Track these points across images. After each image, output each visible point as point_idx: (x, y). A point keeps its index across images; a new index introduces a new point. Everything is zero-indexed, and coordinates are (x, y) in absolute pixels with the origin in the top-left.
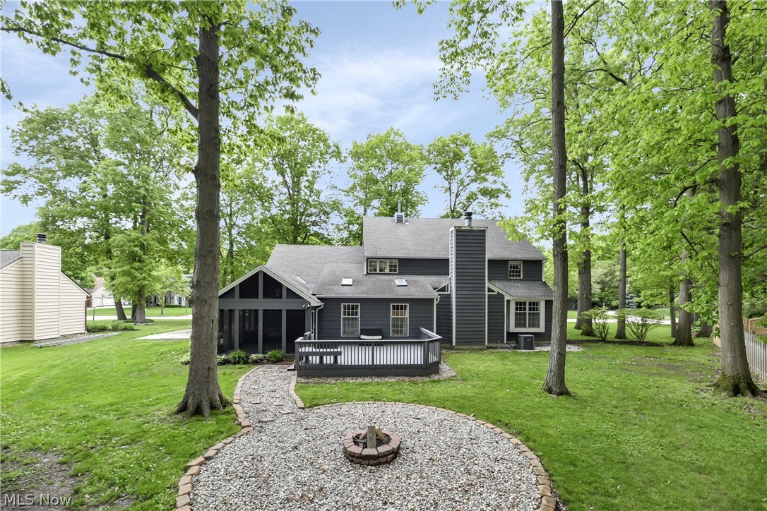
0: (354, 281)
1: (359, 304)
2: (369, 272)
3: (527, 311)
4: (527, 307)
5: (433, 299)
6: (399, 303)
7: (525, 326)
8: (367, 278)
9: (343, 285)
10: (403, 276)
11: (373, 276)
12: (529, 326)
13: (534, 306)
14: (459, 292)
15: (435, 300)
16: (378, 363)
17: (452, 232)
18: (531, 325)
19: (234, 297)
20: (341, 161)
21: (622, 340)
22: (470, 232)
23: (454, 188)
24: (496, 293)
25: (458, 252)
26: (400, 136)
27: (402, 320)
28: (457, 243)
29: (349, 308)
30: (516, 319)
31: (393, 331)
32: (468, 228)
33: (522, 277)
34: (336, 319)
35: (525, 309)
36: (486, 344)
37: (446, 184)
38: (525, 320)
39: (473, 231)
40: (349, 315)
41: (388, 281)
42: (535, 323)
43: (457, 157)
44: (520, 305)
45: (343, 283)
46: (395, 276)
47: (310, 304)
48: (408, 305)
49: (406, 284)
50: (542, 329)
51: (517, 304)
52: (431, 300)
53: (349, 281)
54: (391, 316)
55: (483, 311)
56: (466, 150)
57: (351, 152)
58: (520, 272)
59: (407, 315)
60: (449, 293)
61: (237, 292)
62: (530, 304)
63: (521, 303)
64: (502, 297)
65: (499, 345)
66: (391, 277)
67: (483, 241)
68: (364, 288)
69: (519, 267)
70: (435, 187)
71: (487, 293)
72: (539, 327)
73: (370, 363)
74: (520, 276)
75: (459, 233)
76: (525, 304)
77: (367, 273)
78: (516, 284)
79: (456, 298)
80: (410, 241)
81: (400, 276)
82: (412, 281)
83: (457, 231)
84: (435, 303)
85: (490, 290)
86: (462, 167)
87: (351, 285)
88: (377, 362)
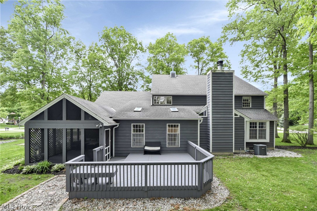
0: (143, 109)
1: (144, 124)
2: (154, 104)
3: (258, 128)
4: (258, 126)
5: (197, 121)
6: (173, 123)
7: (256, 138)
8: (152, 107)
9: (134, 111)
10: (175, 106)
11: (156, 106)
12: (259, 138)
13: (262, 124)
14: (214, 116)
15: (199, 121)
16: (152, 185)
17: (209, 75)
18: (261, 138)
19: (43, 119)
20: (143, 52)
21: (312, 146)
22: (223, 74)
23: (200, 66)
24: (239, 117)
25: (214, 88)
26: (173, 37)
27: (175, 135)
28: (213, 81)
29: (137, 127)
30: (250, 134)
31: (169, 143)
32: (220, 72)
33: (251, 107)
34: (127, 135)
35: (256, 127)
36: (234, 151)
37: (196, 64)
38: (256, 134)
39: (224, 73)
40: (137, 132)
41: (166, 109)
42: (263, 136)
43: (203, 48)
44: (253, 125)
45: (135, 110)
46: (170, 106)
47: (102, 124)
48: (179, 124)
49: (178, 111)
50: (267, 140)
51: (251, 123)
52: (196, 121)
53: (140, 109)
54: (167, 133)
55: (231, 129)
56: (207, 46)
57: (148, 47)
58: (249, 104)
59: (179, 132)
60: (206, 116)
61: (46, 115)
62: (260, 123)
63: (253, 123)
64: (243, 119)
65: (241, 151)
66: (168, 107)
67: (231, 80)
68: (148, 113)
69: (249, 100)
70: (191, 66)
71: (234, 116)
72: (265, 138)
73: (144, 185)
74: (249, 106)
75: (214, 75)
76: (256, 123)
77: (153, 105)
78: (248, 111)
79: (213, 120)
80: (180, 86)
81: (174, 106)
82: (182, 109)
83: (213, 73)
84: (199, 123)
85: (236, 115)
86: (204, 56)
87: (140, 111)
88: (151, 183)
